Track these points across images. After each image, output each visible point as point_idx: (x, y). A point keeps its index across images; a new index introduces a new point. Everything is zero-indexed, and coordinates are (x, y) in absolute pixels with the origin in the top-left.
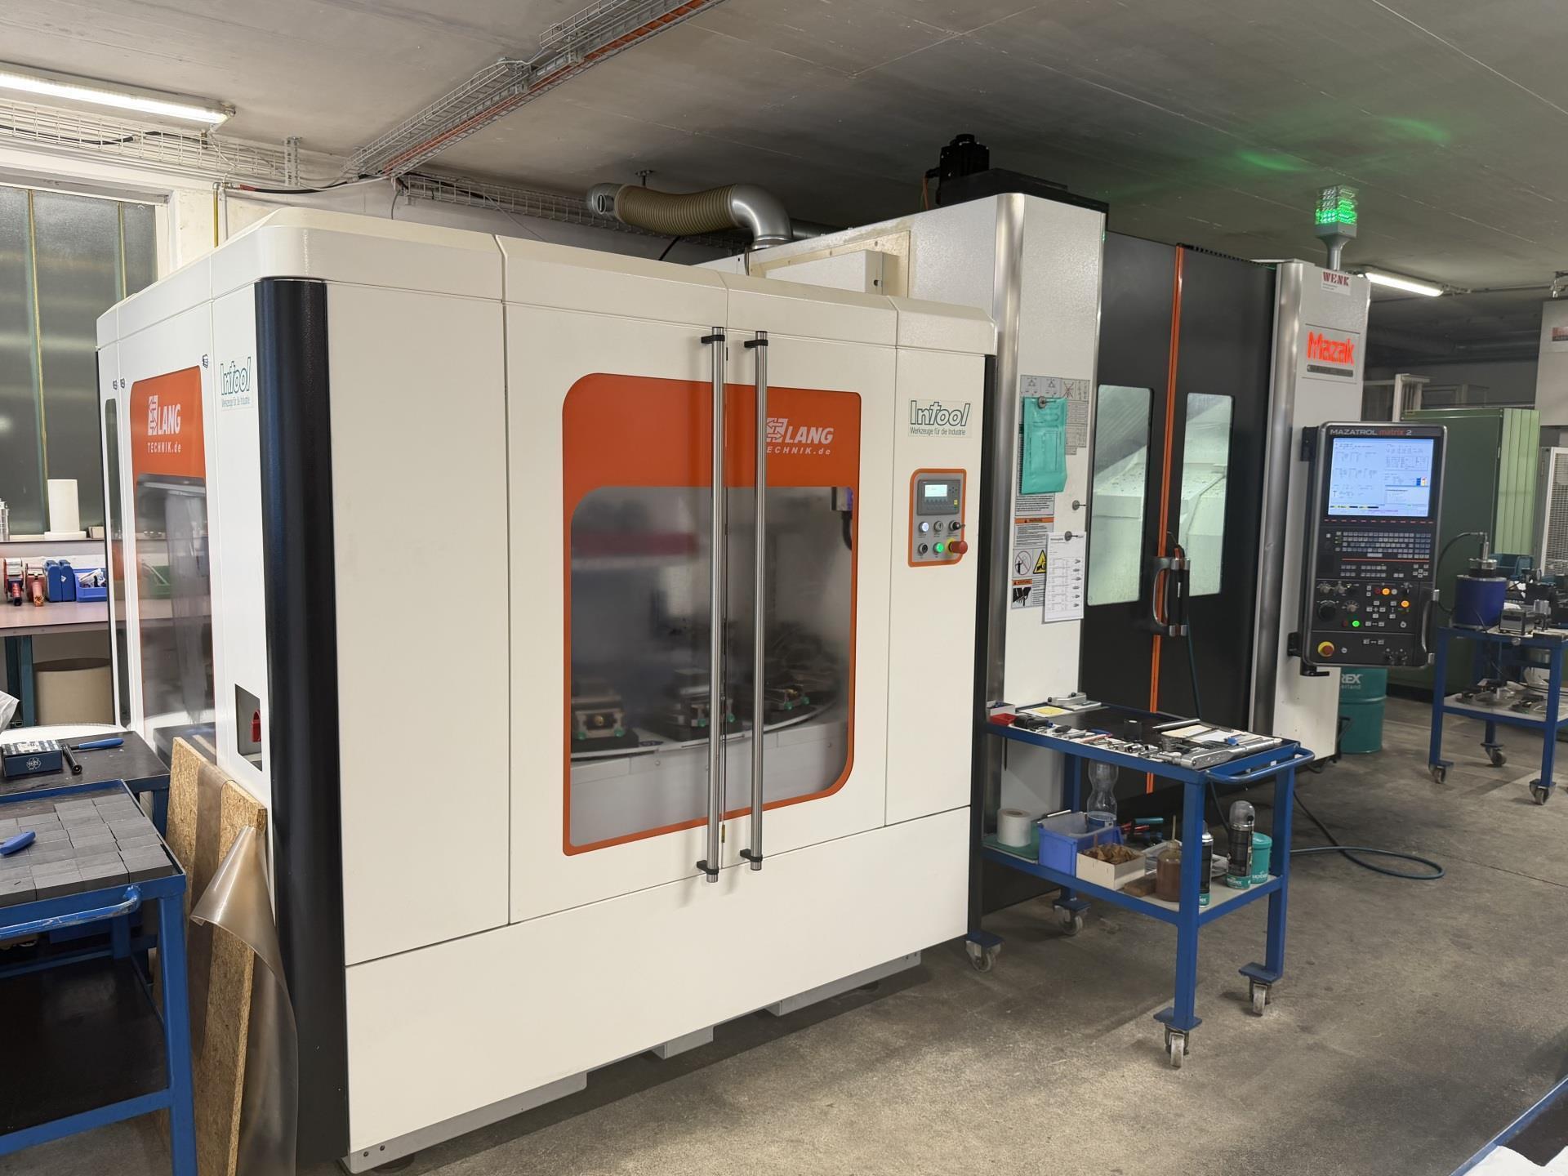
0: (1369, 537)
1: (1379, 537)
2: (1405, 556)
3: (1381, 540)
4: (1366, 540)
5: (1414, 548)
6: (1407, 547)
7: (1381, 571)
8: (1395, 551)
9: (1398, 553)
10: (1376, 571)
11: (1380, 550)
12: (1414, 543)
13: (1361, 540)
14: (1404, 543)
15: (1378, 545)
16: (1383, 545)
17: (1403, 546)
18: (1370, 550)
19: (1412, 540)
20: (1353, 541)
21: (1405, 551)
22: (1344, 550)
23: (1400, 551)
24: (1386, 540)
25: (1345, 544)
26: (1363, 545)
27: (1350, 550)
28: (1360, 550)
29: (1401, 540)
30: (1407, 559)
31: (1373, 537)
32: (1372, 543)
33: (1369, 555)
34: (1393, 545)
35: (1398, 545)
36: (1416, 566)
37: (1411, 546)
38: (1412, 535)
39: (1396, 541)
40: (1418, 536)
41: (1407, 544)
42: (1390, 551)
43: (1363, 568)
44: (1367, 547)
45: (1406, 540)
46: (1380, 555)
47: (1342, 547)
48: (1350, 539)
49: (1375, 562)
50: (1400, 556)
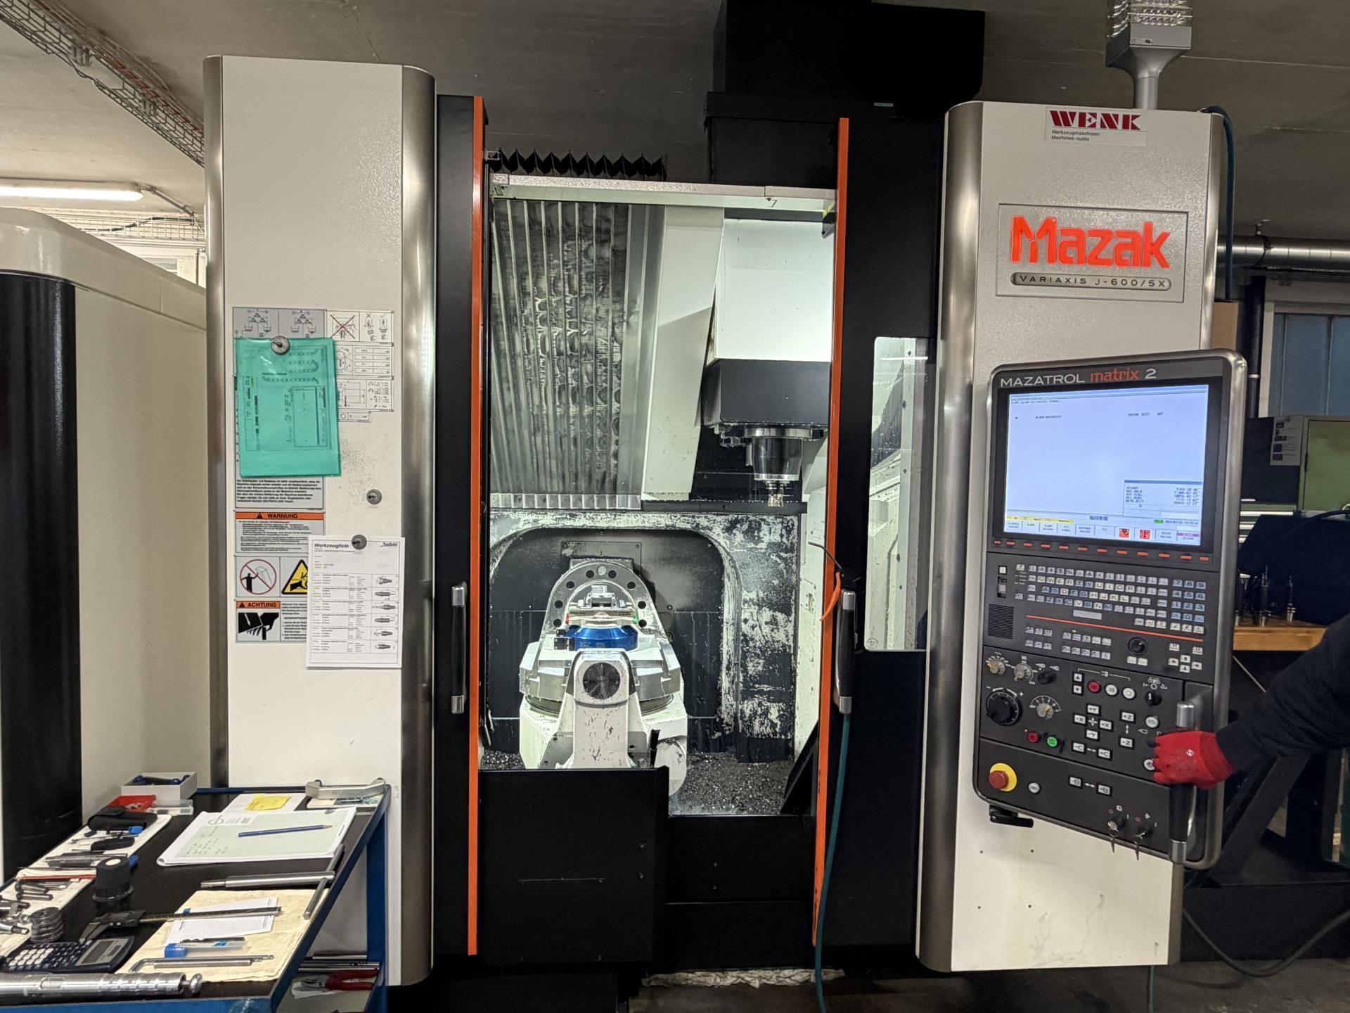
0: (1075, 578)
1: (1094, 580)
2: (1150, 623)
3: (1099, 585)
4: (1070, 583)
5: (1169, 610)
6: (1154, 605)
7: (1102, 648)
8: (1129, 610)
9: (1135, 616)
10: (1092, 647)
11: (1098, 606)
12: (1169, 599)
13: (1061, 582)
14: (1146, 596)
15: (1093, 595)
16: (1104, 596)
17: (1147, 601)
18: (1079, 603)
19: (1164, 592)
20: (1045, 584)
21: (1151, 612)
22: (1032, 598)
23: (1140, 611)
24: (1109, 587)
25: (1032, 588)
26: (1065, 592)
27: (1041, 599)
28: (1060, 602)
29: (1141, 590)
30: (1155, 629)
31: (1084, 579)
32: (1081, 590)
33: (1077, 614)
34: (1125, 599)
35: (1136, 600)
36: (1174, 647)
37: (1163, 603)
38: (1164, 582)
39: (1131, 590)
40: (1176, 583)
41: (1155, 599)
42: (1119, 609)
43: (1067, 636)
44: (1074, 599)
45: (1152, 591)
46: (1099, 616)
47: (1026, 594)
48: (1041, 579)
49: (1087, 628)
50: (1139, 622)
